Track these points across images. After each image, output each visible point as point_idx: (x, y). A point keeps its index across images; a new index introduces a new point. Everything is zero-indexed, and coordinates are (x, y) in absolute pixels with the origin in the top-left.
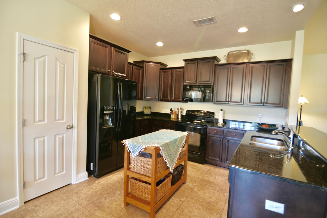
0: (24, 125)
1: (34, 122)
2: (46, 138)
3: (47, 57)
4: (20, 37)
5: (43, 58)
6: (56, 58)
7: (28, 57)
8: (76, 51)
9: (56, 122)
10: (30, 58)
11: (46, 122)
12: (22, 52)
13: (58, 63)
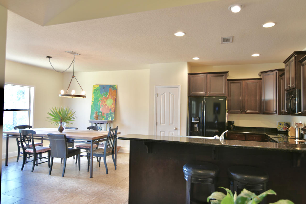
0: (157, 125)
1: (161, 124)
2: (165, 132)
3: (166, 93)
4: (156, 87)
5: (164, 94)
6: (170, 93)
7: (158, 95)
8: (179, 86)
9: (170, 125)
10: (159, 95)
11: (165, 124)
12: (156, 93)
13: (171, 95)
